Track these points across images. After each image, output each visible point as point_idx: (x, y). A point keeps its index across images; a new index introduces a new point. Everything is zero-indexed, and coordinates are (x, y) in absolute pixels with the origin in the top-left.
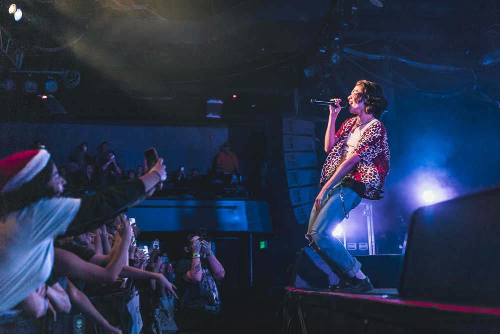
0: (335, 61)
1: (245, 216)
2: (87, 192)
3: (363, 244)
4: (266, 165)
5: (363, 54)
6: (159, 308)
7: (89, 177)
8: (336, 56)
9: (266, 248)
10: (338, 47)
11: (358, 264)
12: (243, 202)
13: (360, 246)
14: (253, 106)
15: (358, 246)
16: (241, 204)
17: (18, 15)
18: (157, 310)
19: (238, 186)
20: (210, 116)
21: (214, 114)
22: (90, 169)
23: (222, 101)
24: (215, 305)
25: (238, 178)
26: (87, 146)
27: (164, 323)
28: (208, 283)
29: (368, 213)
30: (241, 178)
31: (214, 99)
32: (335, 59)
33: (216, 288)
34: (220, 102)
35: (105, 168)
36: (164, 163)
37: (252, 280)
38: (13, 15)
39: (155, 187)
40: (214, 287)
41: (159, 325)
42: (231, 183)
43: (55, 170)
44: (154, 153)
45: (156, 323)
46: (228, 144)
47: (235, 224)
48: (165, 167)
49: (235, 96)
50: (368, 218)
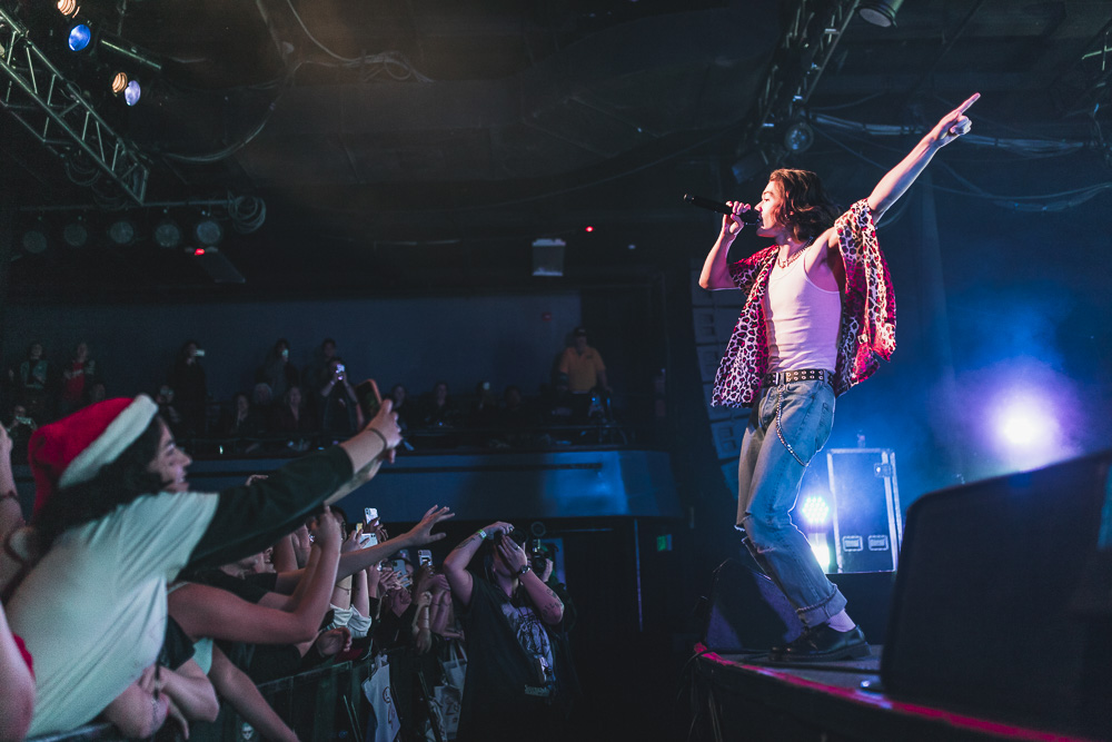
0: (795, 147)
1: (621, 484)
2: (291, 444)
3: (877, 539)
4: (663, 370)
5: (860, 125)
6: (442, 685)
7: (295, 412)
8: (798, 135)
9: (670, 548)
10: (803, 113)
11: (841, 599)
12: (615, 453)
13: (872, 543)
14: (632, 247)
15: (866, 543)
16: (610, 457)
17: (133, 93)
18: (438, 690)
19: (604, 421)
20: (540, 272)
21: (546, 270)
22: (296, 395)
23: (563, 239)
24: (545, 685)
25: (603, 401)
26: (287, 347)
27: (452, 717)
28: (531, 635)
29: (885, 470)
30: (609, 401)
31: (546, 238)
32: (795, 142)
33: (548, 648)
34: (559, 242)
35: (326, 392)
36: (393, 410)
37: (641, 620)
38: (122, 93)
39: (379, 458)
40: (544, 644)
41: (441, 722)
42: (590, 414)
43: (167, 435)
44: (371, 389)
45: (434, 717)
46: (582, 331)
47: (601, 501)
48: (396, 418)
49: (590, 229)
50: (887, 480)
